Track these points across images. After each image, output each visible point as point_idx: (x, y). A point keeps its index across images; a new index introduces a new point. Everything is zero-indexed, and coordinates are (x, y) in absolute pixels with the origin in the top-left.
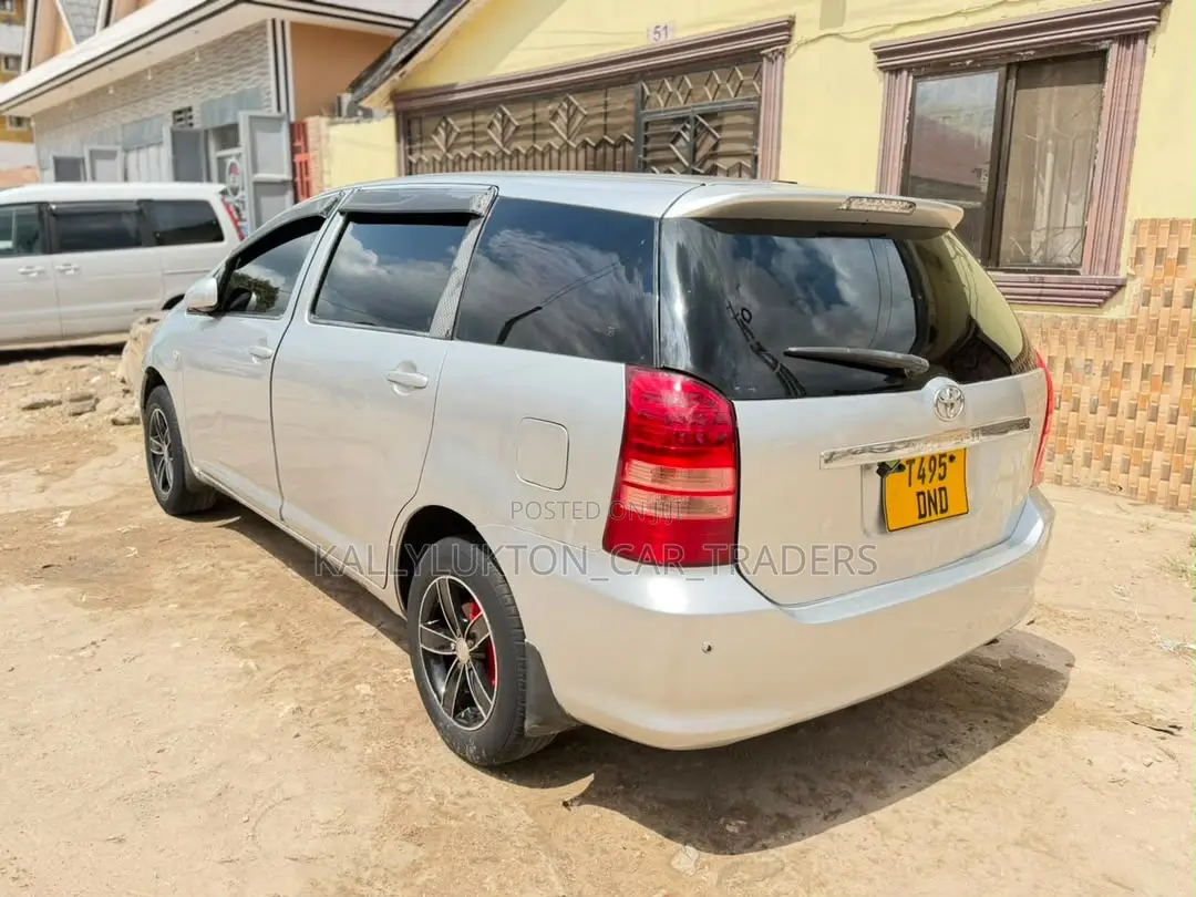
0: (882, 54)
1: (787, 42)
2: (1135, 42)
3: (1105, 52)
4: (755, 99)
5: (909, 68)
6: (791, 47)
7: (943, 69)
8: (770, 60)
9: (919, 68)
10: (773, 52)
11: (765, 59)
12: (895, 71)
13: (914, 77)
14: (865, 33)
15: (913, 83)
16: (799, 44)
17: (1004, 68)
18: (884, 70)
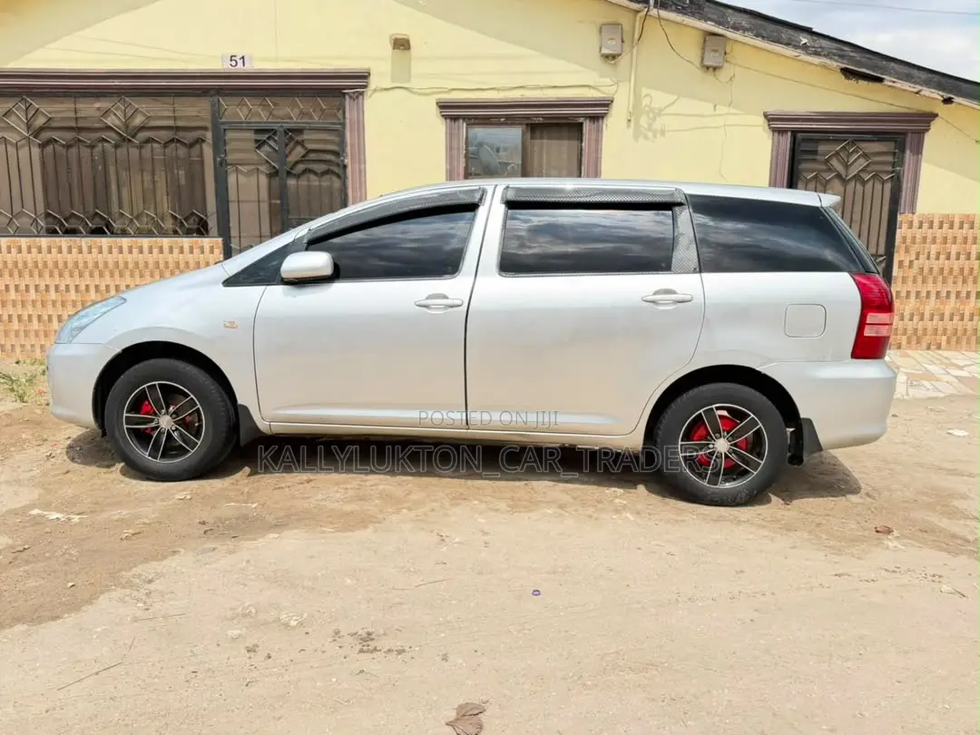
0: (443, 106)
1: (365, 87)
2: (598, 121)
3: (582, 124)
4: (340, 124)
5: (464, 118)
6: (368, 92)
7: (486, 121)
8: (351, 97)
9: (470, 119)
10: (354, 93)
11: (347, 97)
12: (455, 118)
13: (467, 125)
14: (428, 91)
15: (467, 128)
16: (375, 90)
17: (524, 127)
18: (445, 117)
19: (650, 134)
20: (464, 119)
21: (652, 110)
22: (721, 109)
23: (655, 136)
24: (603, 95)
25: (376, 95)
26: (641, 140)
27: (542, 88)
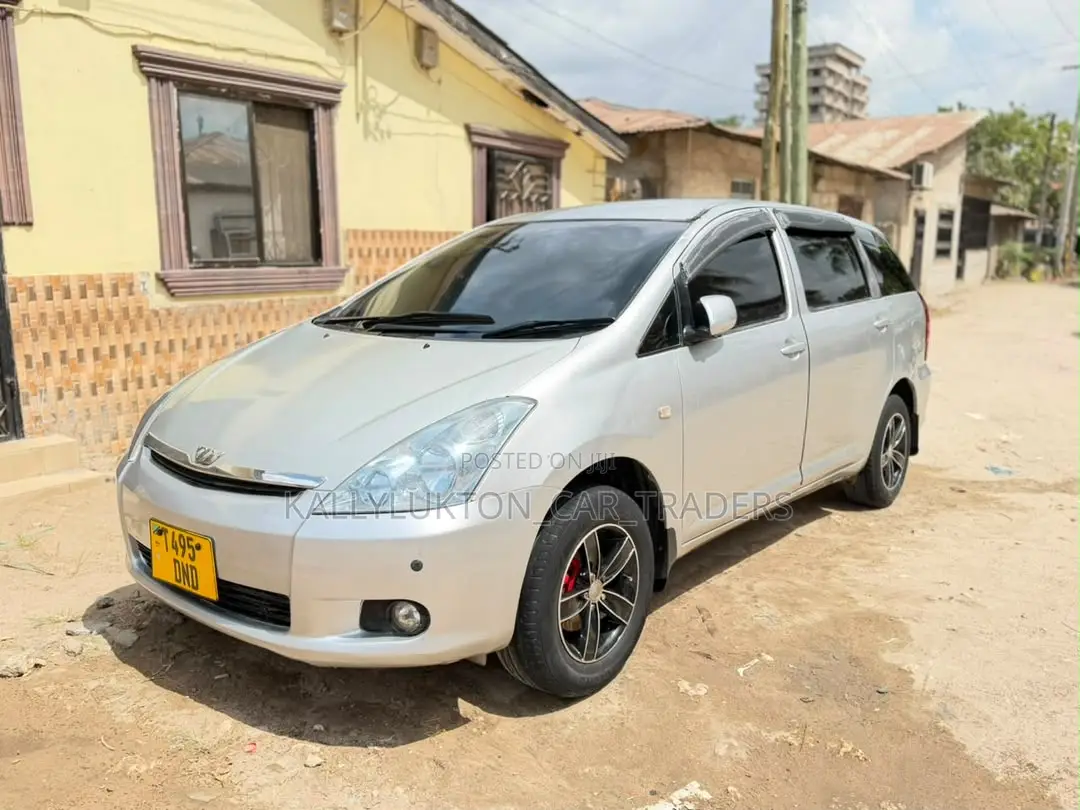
0: (142, 57)
2: (330, 109)
3: (312, 110)
5: (175, 80)
7: (202, 89)
9: (181, 82)
12: (161, 79)
13: (179, 91)
14: (116, 30)
15: (178, 96)
16: (32, 13)
17: (250, 104)
18: (149, 75)
19: (378, 135)
20: (173, 80)
21: (377, 106)
22: (434, 115)
23: (382, 136)
24: (331, 78)
25: (33, 19)
26: (370, 139)
27: (266, 56)
